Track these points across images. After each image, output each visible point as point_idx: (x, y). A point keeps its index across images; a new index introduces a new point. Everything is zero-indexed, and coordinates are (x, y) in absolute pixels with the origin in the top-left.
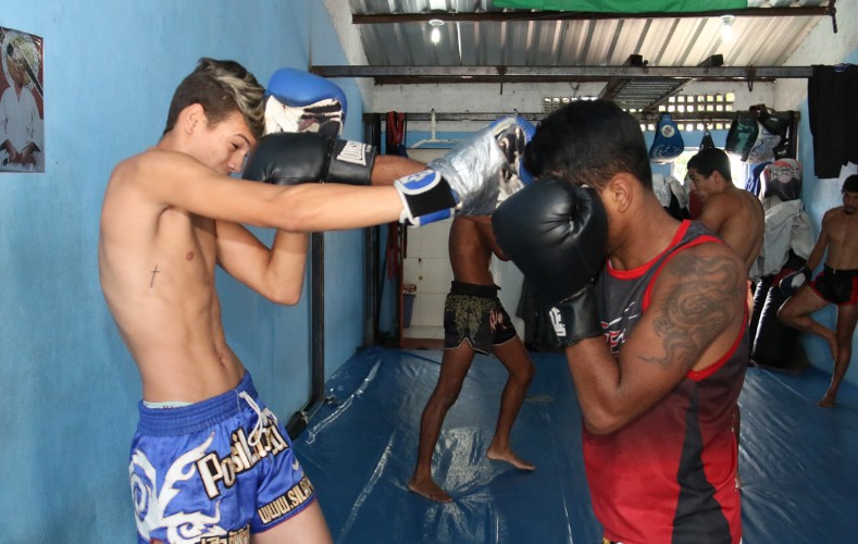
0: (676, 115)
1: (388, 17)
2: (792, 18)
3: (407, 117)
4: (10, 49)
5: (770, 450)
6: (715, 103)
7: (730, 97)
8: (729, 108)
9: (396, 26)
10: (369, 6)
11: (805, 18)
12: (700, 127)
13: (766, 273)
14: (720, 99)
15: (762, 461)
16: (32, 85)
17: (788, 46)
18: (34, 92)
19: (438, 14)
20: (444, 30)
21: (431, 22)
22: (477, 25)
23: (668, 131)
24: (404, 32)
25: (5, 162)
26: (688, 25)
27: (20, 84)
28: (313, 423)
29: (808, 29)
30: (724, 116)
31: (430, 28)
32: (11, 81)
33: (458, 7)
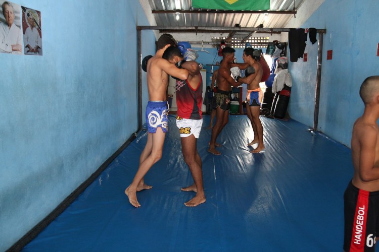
0: (252, 43)
1: (163, 11)
2: (285, 15)
4: (28, 15)
5: (277, 143)
6: (263, 40)
7: (268, 38)
8: (267, 41)
9: (166, 14)
10: (157, 8)
11: (289, 15)
12: (259, 47)
13: (278, 91)
14: (265, 38)
15: (274, 146)
16: (37, 27)
17: (285, 23)
18: (38, 29)
19: (178, 11)
20: (180, 15)
21: (176, 13)
22: (190, 14)
24: (168, 16)
25: (28, 51)
26: (255, 15)
27: (32, 27)
28: (138, 137)
29: (290, 18)
30: (266, 43)
31: (176, 15)
32: (29, 25)
33: (184, 9)
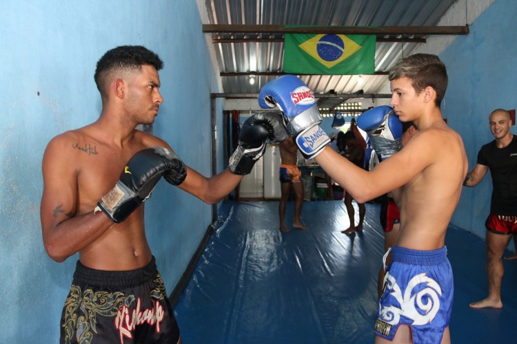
0: (341, 111)
1: (233, 74)
2: (382, 76)
3: (240, 112)
6: (355, 106)
7: (360, 104)
8: (360, 108)
9: (236, 77)
10: (226, 69)
12: (349, 115)
14: (356, 104)
17: (381, 86)
19: (253, 73)
20: (255, 78)
21: (250, 76)
22: (267, 77)
23: (339, 117)
24: (238, 79)
26: (345, 78)
30: (358, 111)
31: (249, 78)
33: (260, 69)
